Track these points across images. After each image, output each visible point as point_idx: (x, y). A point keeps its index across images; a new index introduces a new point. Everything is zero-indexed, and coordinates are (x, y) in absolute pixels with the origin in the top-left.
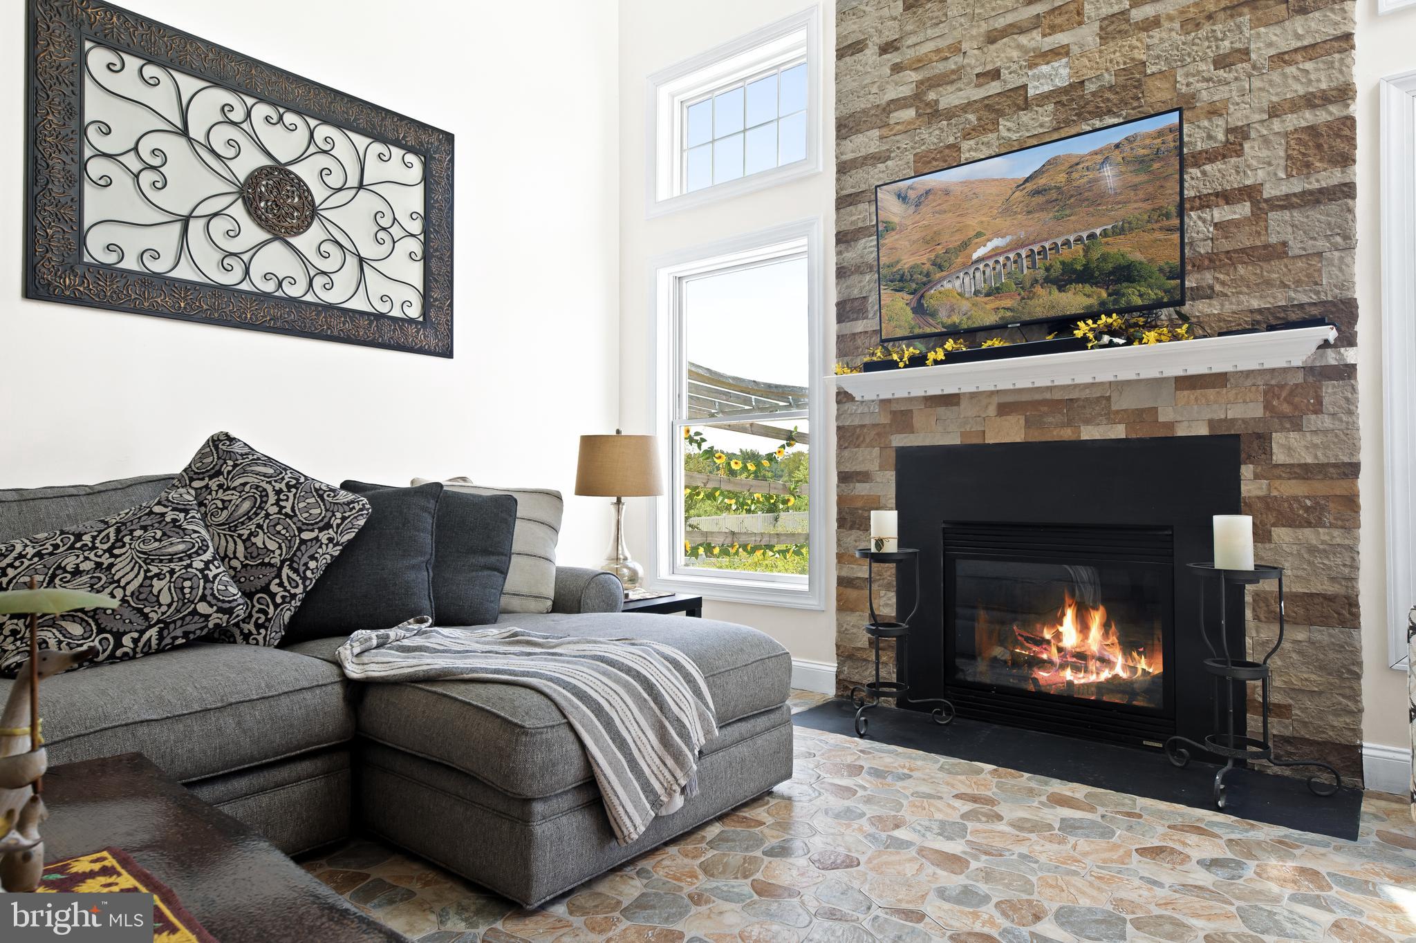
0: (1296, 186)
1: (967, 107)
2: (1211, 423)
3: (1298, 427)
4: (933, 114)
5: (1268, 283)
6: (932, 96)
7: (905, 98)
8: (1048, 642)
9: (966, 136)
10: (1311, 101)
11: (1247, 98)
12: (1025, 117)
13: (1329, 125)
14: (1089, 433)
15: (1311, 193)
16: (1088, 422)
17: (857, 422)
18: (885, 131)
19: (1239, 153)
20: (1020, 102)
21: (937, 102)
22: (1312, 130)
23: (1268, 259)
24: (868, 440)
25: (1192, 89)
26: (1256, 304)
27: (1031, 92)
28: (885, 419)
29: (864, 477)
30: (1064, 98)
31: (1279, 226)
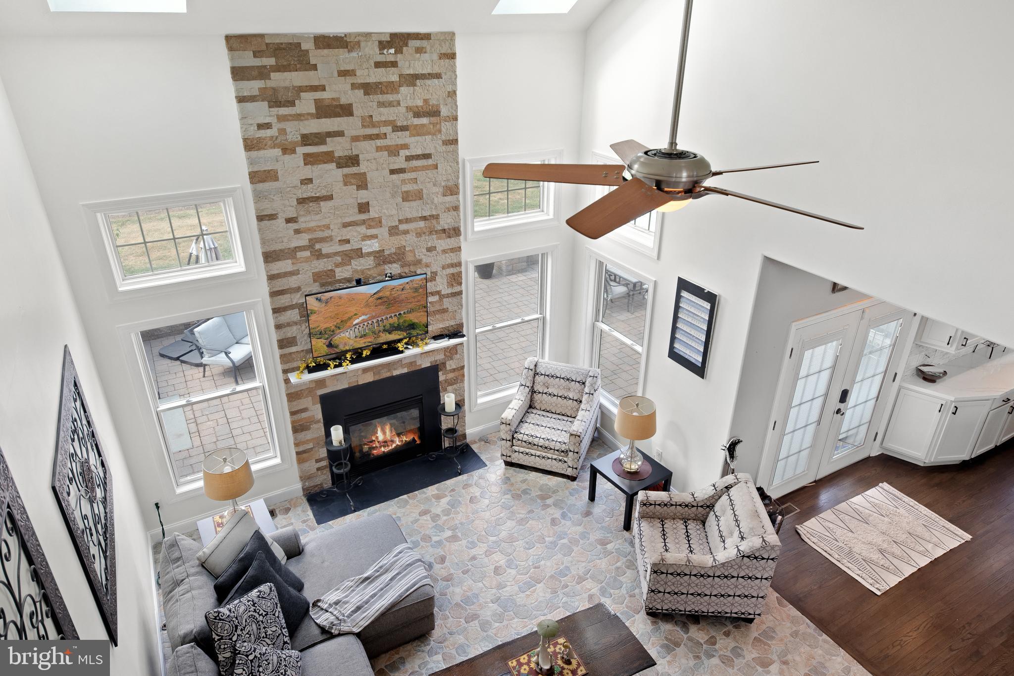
0: (449, 291)
1: (336, 254)
2: (431, 362)
3: (452, 359)
4: (319, 255)
5: (444, 320)
6: (317, 246)
7: (304, 246)
8: (374, 441)
9: (337, 266)
10: (452, 265)
11: (436, 263)
12: (362, 260)
13: (457, 273)
14: (396, 373)
15: (453, 293)
16: (395, 369)
17: (297, 391)
18: (294, 261)
19: (435, 280)
20: (359, 254)
21: (320, 249)
22: (453, 274)
23: (444, 312)
25: (420, 258)
26: (441, 326)
27: (363, 251)
28: (314, 387)
29: (305, 410)
30: (377, 255)
31: (447, 303)
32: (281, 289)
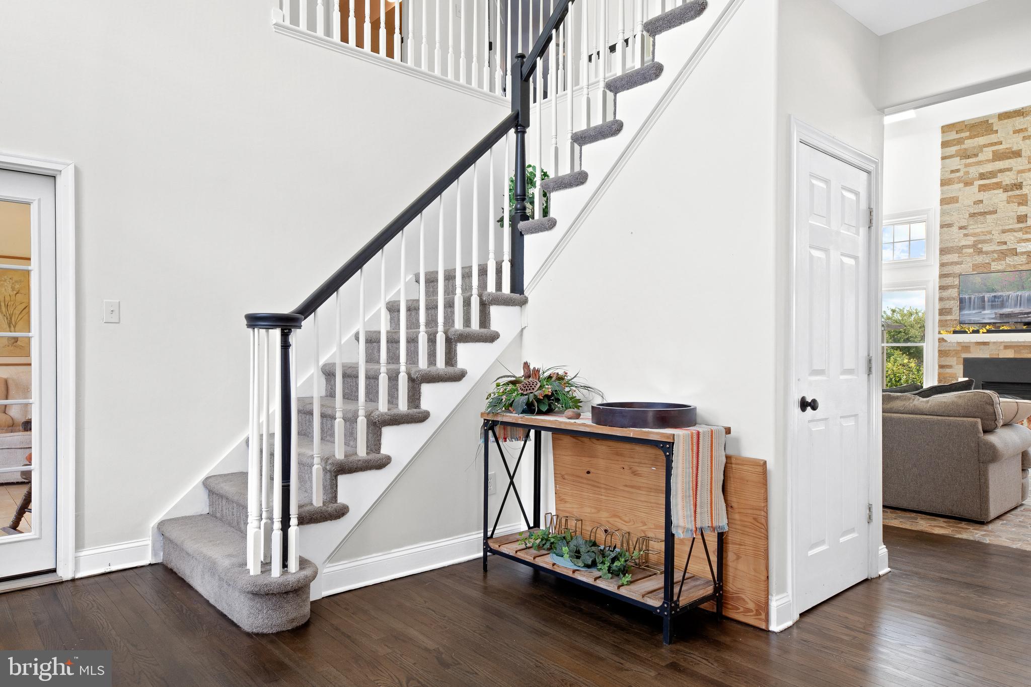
1: (994, 252)
4: (980, 252)
6: (980, 246)
7: (969, 245)
9: (993, 260)
12: (1016, 258)
17: (947, 349)
18: (960, 255)
20: (1014, 253)
21: (982, 248)
24: (951, 355)
27: (1018, 251)
28: (959, 348)
29: (950, 367)
32: (947, 273)
